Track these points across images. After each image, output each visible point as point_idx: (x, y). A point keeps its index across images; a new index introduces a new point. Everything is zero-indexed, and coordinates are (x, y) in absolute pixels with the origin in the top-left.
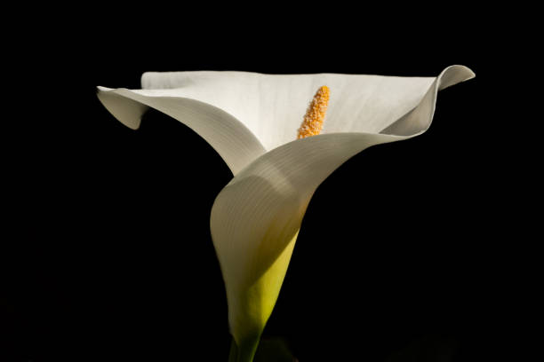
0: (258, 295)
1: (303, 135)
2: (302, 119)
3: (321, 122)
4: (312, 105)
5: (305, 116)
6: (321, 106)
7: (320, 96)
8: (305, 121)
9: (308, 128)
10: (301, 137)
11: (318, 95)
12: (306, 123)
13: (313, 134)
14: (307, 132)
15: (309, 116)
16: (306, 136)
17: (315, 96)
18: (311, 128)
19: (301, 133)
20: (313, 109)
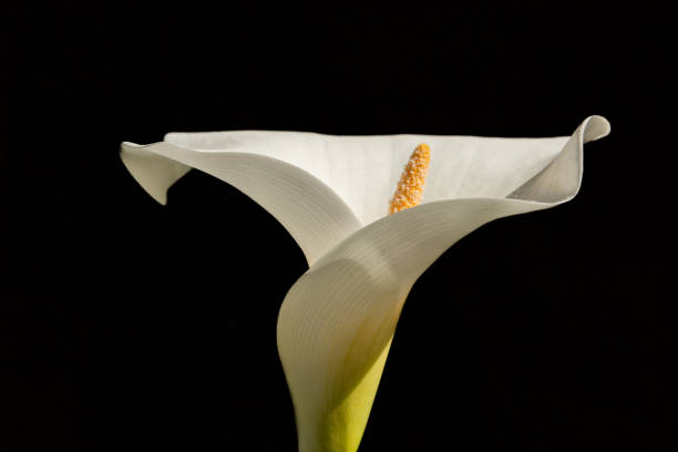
0: (343, 423)
1: (399, 207)
2: (396, 187)
3: (420, 190)
4: (409, 169)
5: (400, 184)
6: (421, 170)
7: (419, 156)
8: (400, 189)
9: (404, 198)
10: (396, 210)
11: (415, 155)
12: (401, 192)
13: (411, 206)
14: (404, 204)
15: (405, 182)
16: (402, 209)
17: (412, 157)
18: (409, 198)
19: (394, 204)
20: (410, 174)
